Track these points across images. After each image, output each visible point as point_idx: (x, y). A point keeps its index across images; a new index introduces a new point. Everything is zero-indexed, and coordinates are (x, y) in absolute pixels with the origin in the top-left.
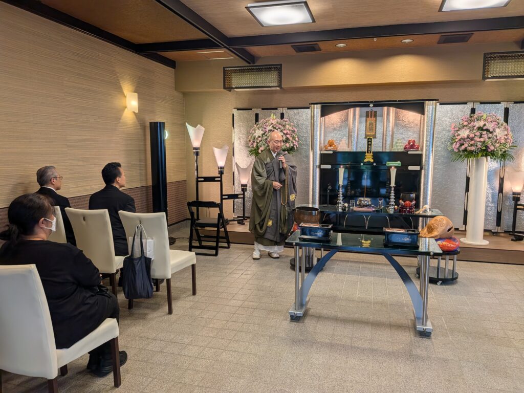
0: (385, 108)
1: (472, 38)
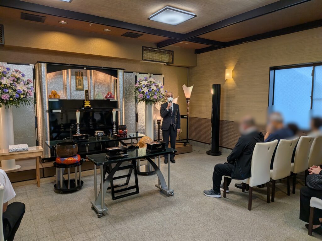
0: (89, 71)
1: (140, 37)
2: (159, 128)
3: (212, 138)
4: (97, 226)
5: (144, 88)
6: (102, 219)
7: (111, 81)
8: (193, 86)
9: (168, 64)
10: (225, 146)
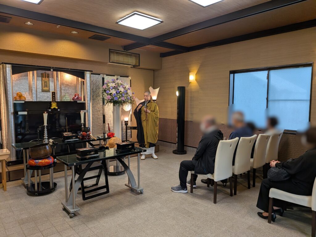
0: (55, 73)
1: (107, 40)
2: (127, 129)
3: (178, 137)
4: (70, 225)
5: (112, 89)
6: (74, 219)
7: (78, 83)
8: (159, 89)
9: (134, 66)
10: (189, 145)
